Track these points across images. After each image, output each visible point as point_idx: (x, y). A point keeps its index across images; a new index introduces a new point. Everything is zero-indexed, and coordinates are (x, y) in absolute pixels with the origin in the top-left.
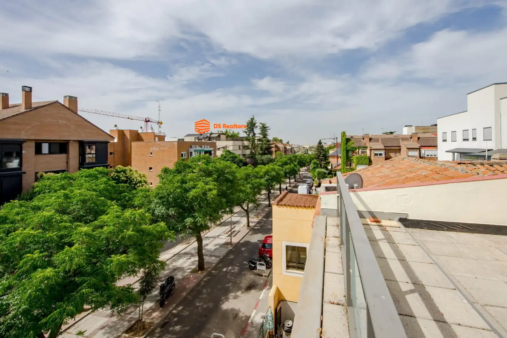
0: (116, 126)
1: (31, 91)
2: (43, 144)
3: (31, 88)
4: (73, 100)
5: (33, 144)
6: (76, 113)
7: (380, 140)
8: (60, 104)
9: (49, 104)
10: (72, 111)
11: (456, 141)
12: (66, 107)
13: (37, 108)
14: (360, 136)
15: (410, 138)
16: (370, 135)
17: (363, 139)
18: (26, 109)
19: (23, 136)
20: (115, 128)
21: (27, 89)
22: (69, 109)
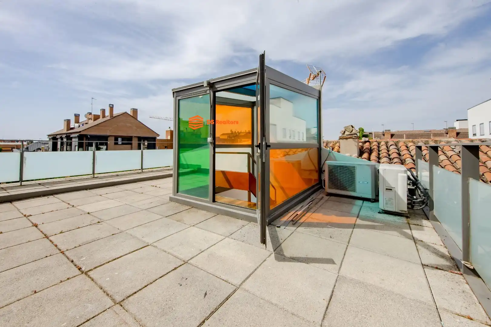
0: (170, 128)
1: (113, 107)
2: (119, 138)
3: (113, 105)
4: (135, 111)
5: (113, 138)
6: (136, 119)
7: (405, 137)
8: (128, 114)
9: (121, 114)
10: (134, 118)
11: (484, 135)
12: (131, 116)
13: (115, 117)
14: (381, 133)
15: (446, 133)
16: (393, 131)
17: (384, 135)
18: (110, 117)
19: (108, 134)
20: (169, 130)
21: (111, 106)
22: (132, 117)
